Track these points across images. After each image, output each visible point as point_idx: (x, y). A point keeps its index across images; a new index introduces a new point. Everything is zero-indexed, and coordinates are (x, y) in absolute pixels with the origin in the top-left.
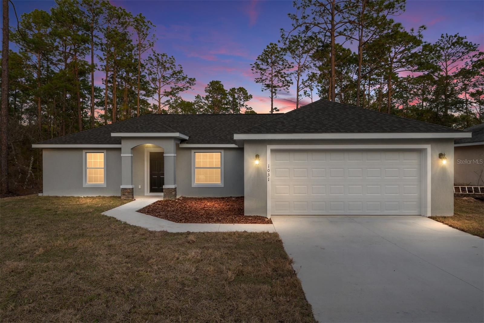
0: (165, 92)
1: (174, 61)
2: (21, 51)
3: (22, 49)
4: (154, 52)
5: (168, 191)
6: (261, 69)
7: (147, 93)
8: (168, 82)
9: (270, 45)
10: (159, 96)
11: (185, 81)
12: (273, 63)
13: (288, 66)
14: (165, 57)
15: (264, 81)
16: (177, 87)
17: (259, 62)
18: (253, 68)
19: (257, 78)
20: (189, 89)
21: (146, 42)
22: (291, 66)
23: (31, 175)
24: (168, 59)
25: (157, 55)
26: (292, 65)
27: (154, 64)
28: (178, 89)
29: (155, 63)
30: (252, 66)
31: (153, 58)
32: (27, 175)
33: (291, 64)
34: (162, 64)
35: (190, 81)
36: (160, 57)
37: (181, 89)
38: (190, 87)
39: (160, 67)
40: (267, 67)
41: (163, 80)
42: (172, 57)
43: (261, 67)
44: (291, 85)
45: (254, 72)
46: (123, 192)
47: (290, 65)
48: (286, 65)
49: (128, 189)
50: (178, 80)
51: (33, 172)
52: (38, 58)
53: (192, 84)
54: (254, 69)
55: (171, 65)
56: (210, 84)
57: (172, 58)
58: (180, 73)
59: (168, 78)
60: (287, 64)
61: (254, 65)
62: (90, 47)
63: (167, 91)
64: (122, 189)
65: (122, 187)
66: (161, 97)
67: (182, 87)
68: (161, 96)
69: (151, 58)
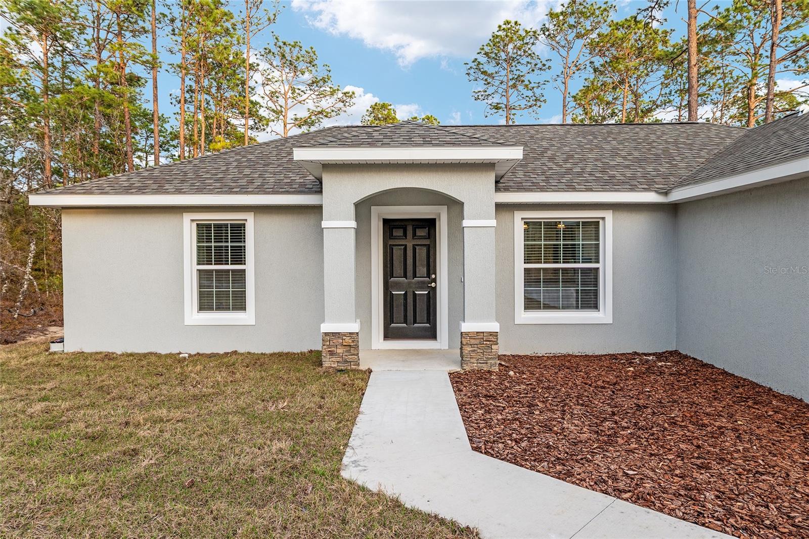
0: (296, 119)
1: (314, 57)
2: (9, 32)
3: (10, 29)
4: (276, 39)
5: (477, 342)
6: (484, 73)
7: (256, 123)
8: (300, 99)
9: (505, 24)
10: (285, 126)
11: (335, 96)
12: (510, 60)
13: (540, 65)
14: (297, 49)
15: (490, 97)
16: (319, 109)
17: (482, 59)
18: (469, 71)
19: (476, 91)
20: (342, 113)
21: (261, 13)
22: (547, 66)
23: (31, 284)
24: (303, 52)
25: (281, 44)
26: (548, 64)
27: (275, 64)
28: (321, 113)
29: (277, 62)
30: (468, 67)
31: (275, 50)
32: (22, 285)
33: (545, 63)
34: (291, 64)
35: (345, 98)
36: (287, 49)
37: (328, 113)
38: (344, 109)
39: (287, 70)
40: (497, 69)
41: (291, 95)
42: (312, 48)
43: (486, 69)
44: (542, 104)
45: (472, 78)
46: (329, 346)
47: (544, 65)
48: (536, 65)
49: (345, 334)
50: (322, 95)
51: (35, 278)
52: (43, 48)
53: (347, 104)
54: (472, 71)
55: (309, 65)
56: (370, 109)
57: (310, 50)
58: (325, 82)
59: (302, 91)
60: (538, 61)
61: (473, 65)
62: (148, 26)
63: (298, 117)
64: (326, 334)
65: (326, 327)
66: (288, 128)
67: (329, 110)
68: (288, 126)
69: (270, 52)
